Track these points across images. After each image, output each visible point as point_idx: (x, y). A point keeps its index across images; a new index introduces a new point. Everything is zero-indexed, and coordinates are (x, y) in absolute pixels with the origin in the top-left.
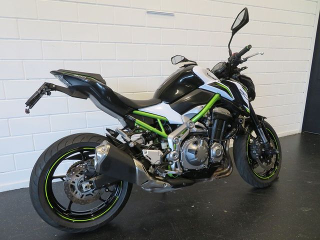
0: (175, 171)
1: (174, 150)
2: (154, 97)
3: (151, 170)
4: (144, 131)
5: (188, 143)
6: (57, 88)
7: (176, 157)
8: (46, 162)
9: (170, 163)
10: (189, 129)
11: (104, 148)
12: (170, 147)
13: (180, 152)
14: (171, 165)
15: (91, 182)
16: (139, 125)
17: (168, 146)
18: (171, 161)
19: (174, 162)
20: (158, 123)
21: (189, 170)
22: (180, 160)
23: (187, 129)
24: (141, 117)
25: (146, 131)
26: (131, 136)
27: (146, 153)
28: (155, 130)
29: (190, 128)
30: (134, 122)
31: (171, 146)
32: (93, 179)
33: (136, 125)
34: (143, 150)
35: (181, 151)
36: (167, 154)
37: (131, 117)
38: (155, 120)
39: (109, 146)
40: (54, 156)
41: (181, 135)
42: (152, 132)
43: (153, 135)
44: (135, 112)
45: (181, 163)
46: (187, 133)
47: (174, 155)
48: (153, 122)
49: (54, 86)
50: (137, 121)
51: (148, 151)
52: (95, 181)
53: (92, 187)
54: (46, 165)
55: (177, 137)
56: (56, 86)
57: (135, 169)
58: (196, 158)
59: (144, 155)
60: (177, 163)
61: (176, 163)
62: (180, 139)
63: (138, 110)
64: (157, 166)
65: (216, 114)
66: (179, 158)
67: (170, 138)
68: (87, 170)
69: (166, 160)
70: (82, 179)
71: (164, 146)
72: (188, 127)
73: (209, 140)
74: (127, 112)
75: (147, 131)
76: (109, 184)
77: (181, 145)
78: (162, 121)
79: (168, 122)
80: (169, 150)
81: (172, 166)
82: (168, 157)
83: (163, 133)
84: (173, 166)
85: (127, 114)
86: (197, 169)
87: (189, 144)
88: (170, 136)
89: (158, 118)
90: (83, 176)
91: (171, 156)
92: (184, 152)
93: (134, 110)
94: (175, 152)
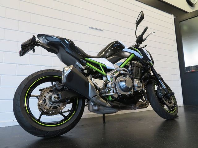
1: (111, 82)
2: (97, 56)
7: (113, 85)
12: (109, 80)
16: (89, 66)
18: (110, 88)
21: (122, 95)
27: (94, 80)
28: (99, 70)
29: (120, 71)
35: (116, 83)
36: (107, 83)
37: (84, 61)
38: (98, 65)
41: (115, 74)
46: (118, 73)
50: (88, 63)
52: (61, 94)
55: (112, 74)
57: (89, 83)
58: (126, 84)
60: (114, 90)
63: (88, 58)
65: (134, 64)
66: (115, 87)
71: (104, 79)
73: (132, 77)
75: (94, 70)
77: (115, 79)
83: (103, 72)
85: (81, 59)
88: (108, 74)
91: (110, 85)
93: (85, 58)
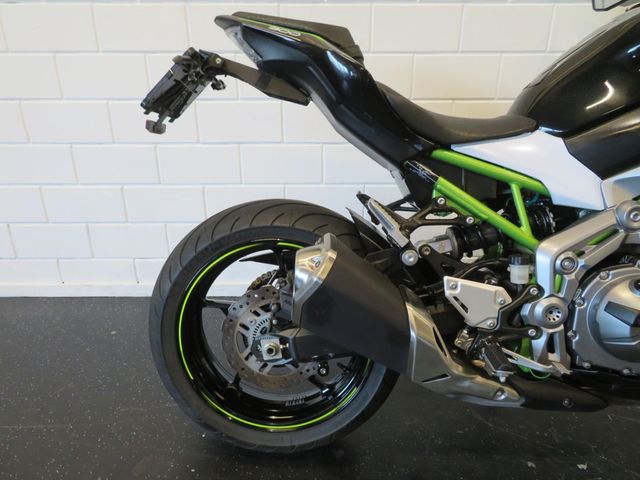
0: (543, 360)
1: (552, 295)
2: (511, 111)
3: (463, 340)
4: (461, 218)
5: (609, 280)
6: (227, 68)
7: (556, 317)
8: (184, 264)
9: (532, 332)
10: (622, 233)
11: (317, 257)
12: (541, 282)
13: (573, 302)
14: (534, 338)
15: (283, 340)
16: (446, 197)
17: (532, 276)
18: (537, 329)
19: (547, 331)
20: (511, 195)
21: (593, 367)
22: (567, 329)
23: (615, 232)
24: (455, 173)
25: (465, 218)
26: (412, 229)
27: (454, 287)
28: (497, 218)
29: (629, 230)
30: (430, 185)
31: (544, 278)
32: (289, 333)
33: (435, 194)
34: (446, 278)
35: (578, 301)
36: (527, 302)
37: (424, 170)
38: (503, 185)
39: (333, 255)
40: (201, 252)
41: (588, 249)
42: (485, 224)
43: (489, 234)
44: (441, 154)
45: (568, 340)
46: (612, 245)
47: (549, 310)
48: (495, 191)
49: (218, 61)
50: (443, 183)
51: (461, 282)
52: (295, 338)
53: (286, 354)
54: (182, 272)
55: (570, 254)
56: (225, 62)
57: (409, 336)
58: (633, 338)
59: (448, 293)
60: (557, 338)
61: (551, 338)
62: (581, 262)
63: (448, 148)
64: (484, 333)
66: (567, 322)
67: (546, 253)
68: (278, 305)
69: (516, 318)
70: (267, 325)
71: (518, 273)
72: (620, 224)
74: (412, 152)
75: (470, 220)
76: (331, 354)
77: (583, 282)
78: (526, 193)
79: (546, 198)
80: (534, 291)
81: (534, 342)
82: (526, 310)
83: (523, 232)
84: (540, 343)
85: (411, 159)
86: (626, 372)
87: (614, 285)
88: (545, 245)
89: (514, 181)
90: (268, 315)
91: (539, 309)
92: (587, 306)
93: (435, 148)
94: (554, 300)
